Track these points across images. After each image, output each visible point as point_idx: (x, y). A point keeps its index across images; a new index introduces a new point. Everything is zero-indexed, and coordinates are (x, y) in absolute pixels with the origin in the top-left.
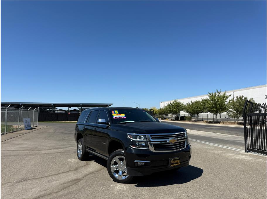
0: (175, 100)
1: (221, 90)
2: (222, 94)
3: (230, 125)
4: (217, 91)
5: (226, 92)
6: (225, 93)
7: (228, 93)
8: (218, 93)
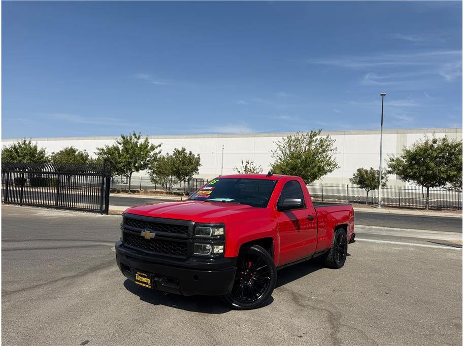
0: (25, 141)
1: (140, 133)
2: (141, 141)
3: (156, 195)
4: (135, 134)
5: (141, 137)
6: (147, 139)
7: (151, 138)
8: (136, 137)
